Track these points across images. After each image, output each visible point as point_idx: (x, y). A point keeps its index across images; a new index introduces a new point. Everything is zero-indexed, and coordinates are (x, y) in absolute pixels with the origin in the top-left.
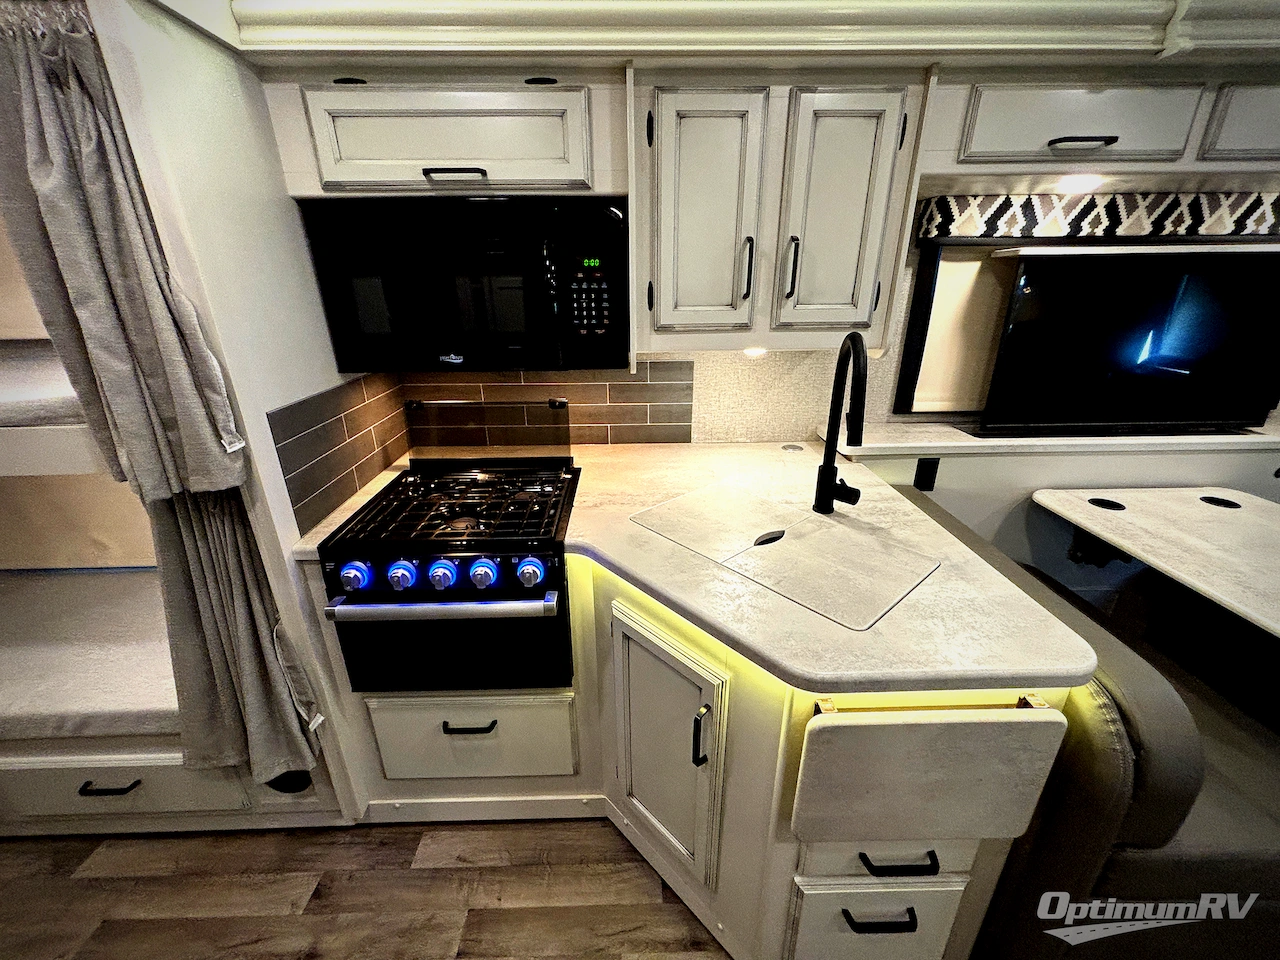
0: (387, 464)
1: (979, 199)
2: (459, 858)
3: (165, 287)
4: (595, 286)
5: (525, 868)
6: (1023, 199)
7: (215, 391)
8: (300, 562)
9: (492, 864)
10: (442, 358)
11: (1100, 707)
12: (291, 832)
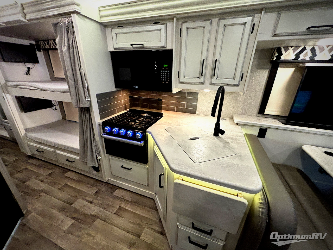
0: (125, 109)
1: (293, 48)
2: (122, 196)
3: (80, 68)
4: (166, 71)
5: (134, 203)
6: (311, 47)
7: (86, 88)
8: (99, 125)
9: (128, 199)
10: (134, 86)
11: (260, 203)
12: (96, 180)
